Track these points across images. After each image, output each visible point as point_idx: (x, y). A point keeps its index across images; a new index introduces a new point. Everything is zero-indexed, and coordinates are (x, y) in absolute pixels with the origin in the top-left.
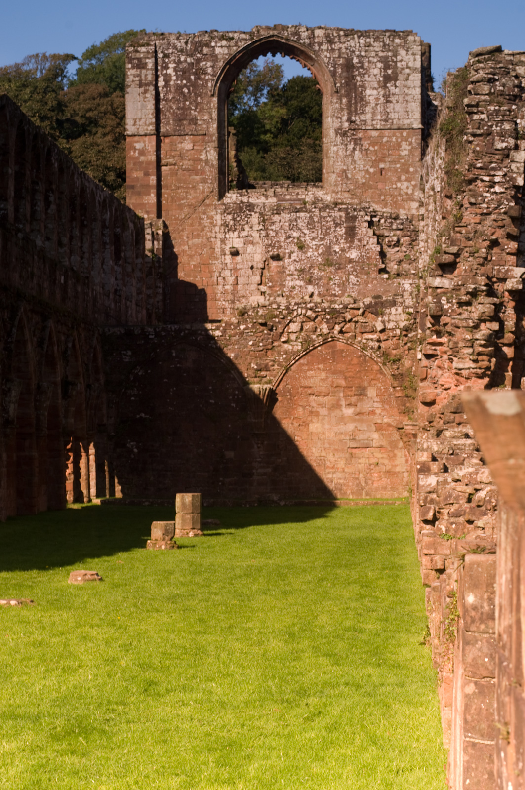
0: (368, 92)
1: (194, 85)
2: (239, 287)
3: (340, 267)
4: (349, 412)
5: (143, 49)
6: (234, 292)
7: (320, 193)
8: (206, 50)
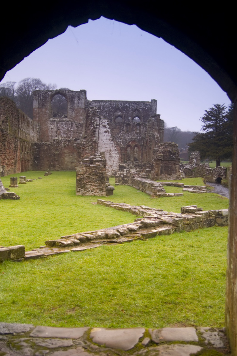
0: (75, 102)
1: (45, 99)
2: (53, 134)
3: (70, 132)
4: (71, 157)
5: (36, 93)
6: (52, 135)
7: (67, 119)
8: (47, 94)
